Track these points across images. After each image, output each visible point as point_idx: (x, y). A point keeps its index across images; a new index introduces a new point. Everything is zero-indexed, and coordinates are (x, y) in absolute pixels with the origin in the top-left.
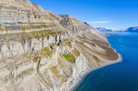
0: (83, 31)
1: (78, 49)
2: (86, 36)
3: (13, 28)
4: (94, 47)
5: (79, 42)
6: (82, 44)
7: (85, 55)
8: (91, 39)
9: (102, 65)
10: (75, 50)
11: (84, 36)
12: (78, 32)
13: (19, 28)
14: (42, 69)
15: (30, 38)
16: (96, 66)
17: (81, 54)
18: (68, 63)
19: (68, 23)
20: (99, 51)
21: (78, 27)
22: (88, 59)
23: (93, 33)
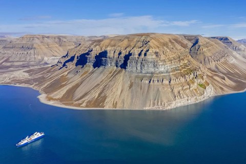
0: (216, 62)
1: (208, 82)
2: (220, 68)
3: (177, 70)
4: (223, 81)
5: (209, 76)
6: (212, 77)
7: (213, 86)
8: (225, 72)
9: (225, 93)
10: (206, 81)
11: (217, 68)
12: (211, 63)
13: (178, 70)
14: (191, 89)
15: (184, 75)
16: (220, 93)
17: (210, 85)
18: (202, 89)
19: (198, 53)
20: (227, 84)
21: (210, 58)
22: (215, 89)
23: (232, 62)
